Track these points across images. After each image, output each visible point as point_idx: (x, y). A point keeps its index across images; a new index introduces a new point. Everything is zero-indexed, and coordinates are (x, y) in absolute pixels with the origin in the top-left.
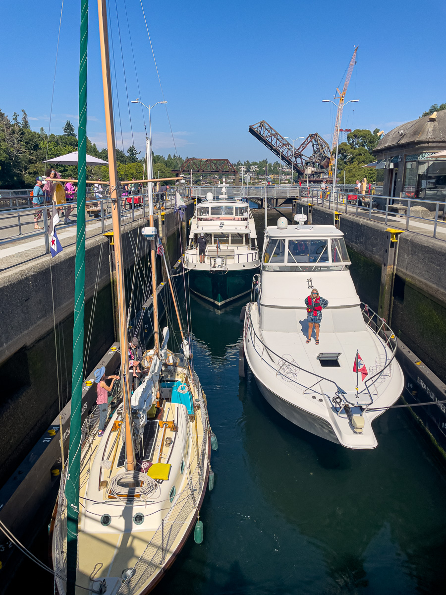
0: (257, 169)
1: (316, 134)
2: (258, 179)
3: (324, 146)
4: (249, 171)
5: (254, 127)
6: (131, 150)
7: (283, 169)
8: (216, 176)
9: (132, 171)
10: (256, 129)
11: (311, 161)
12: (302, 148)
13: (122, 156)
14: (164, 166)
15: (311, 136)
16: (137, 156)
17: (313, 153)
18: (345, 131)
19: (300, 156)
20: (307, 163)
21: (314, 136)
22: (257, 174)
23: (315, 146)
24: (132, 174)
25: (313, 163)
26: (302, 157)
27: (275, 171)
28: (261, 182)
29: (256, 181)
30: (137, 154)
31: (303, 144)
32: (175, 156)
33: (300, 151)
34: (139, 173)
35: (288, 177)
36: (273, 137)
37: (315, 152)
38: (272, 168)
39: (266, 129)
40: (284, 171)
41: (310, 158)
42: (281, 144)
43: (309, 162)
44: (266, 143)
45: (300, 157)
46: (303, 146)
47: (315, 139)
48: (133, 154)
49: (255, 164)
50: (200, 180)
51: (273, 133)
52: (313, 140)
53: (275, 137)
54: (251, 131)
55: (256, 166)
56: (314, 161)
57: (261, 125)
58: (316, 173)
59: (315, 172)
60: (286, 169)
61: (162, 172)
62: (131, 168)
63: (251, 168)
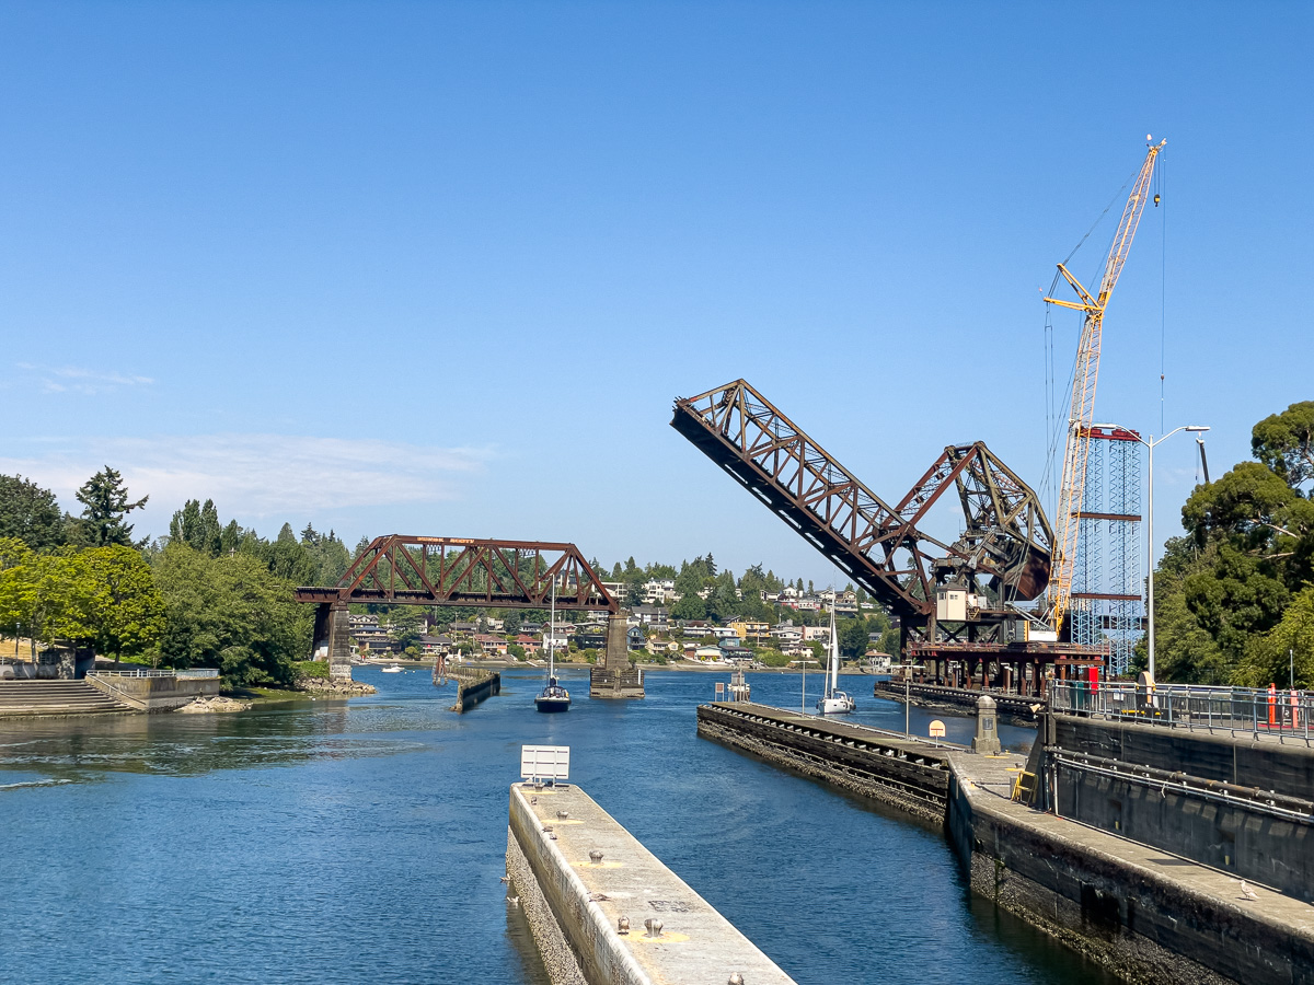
0: (671, 595)
1: (978, 449)
2: (680, 636)
3: (1012, 500)
4: (638, 603)
5: (700, 405)
6: (96, 487)
7: (784, 597)
8: (492, 622)
9: (87, 586)
10: (709, 416)
11: (958, 562)
12: (913, 506)
13: (49, 517)
14: (259, 567)
15: (953, 454)
16: (127, 519)
17: (962, 526)
18: (1110, 439)
19: (911, 540)
20: (941, 573)
21: (966, 459)
22: (675, 617)
23: (975, 498)
24: (84, 603)
25: (971, 574)
26: (922, 545)
27: (753, 607)
28: (694, 650)
29: (673, 646)
30: (128, 508)
31: (917, 489)
32: (309, 534)
33: (908, 518)
34: (125, 596)
35: (810, 632)
36: (783, 454)
37: (974, 526)
38: (739, 593)
39: (752, 418)
40: (789, 609)
41: (953, 550)
42: (819, 484)
43: (951, 570)
44: (752, 476)
45: (912, 545)
46: (921, 495)
47: (973, 473)
48: (107, 508)
49: (662, 573)
50: (418, 637)
51: (784, 433)
52: (964, 475)
53: (791, 454)
54: (685, 421)
55: (668, 584)
56: (973, 563)
57: (732, 396)
58: (986, 619)
59: (984, 615)
60: (797, 598)
61: (249, 597)
62: (80, 572)
63: (645, 592)
